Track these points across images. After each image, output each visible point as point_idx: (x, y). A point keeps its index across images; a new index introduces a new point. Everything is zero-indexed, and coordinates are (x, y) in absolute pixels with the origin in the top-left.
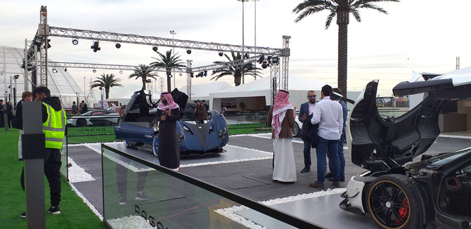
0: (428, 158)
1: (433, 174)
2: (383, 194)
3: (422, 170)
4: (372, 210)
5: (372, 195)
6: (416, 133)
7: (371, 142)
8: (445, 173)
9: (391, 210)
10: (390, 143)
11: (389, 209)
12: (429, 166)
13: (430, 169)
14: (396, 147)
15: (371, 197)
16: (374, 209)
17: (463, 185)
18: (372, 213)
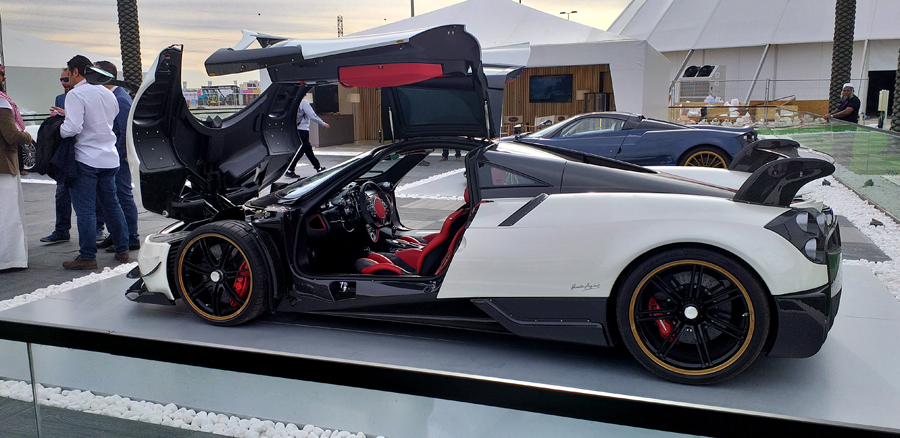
0: (280, 188)
1: (285, 214)
2: (205, 259)
3: (269, 208)
4: (188, 291)
5: (186, 264)
6: (262, 147)
7: (178, 166)
8: (304, 210)
9: (221, 285)
10: (216, 165)
11: (218, 283)
12: (281, 201)
13: (281, 204)
14: (228, 172)
15: (183, 269)
16: (191, 288)
17: (331, 225)
18: (188, 298)
